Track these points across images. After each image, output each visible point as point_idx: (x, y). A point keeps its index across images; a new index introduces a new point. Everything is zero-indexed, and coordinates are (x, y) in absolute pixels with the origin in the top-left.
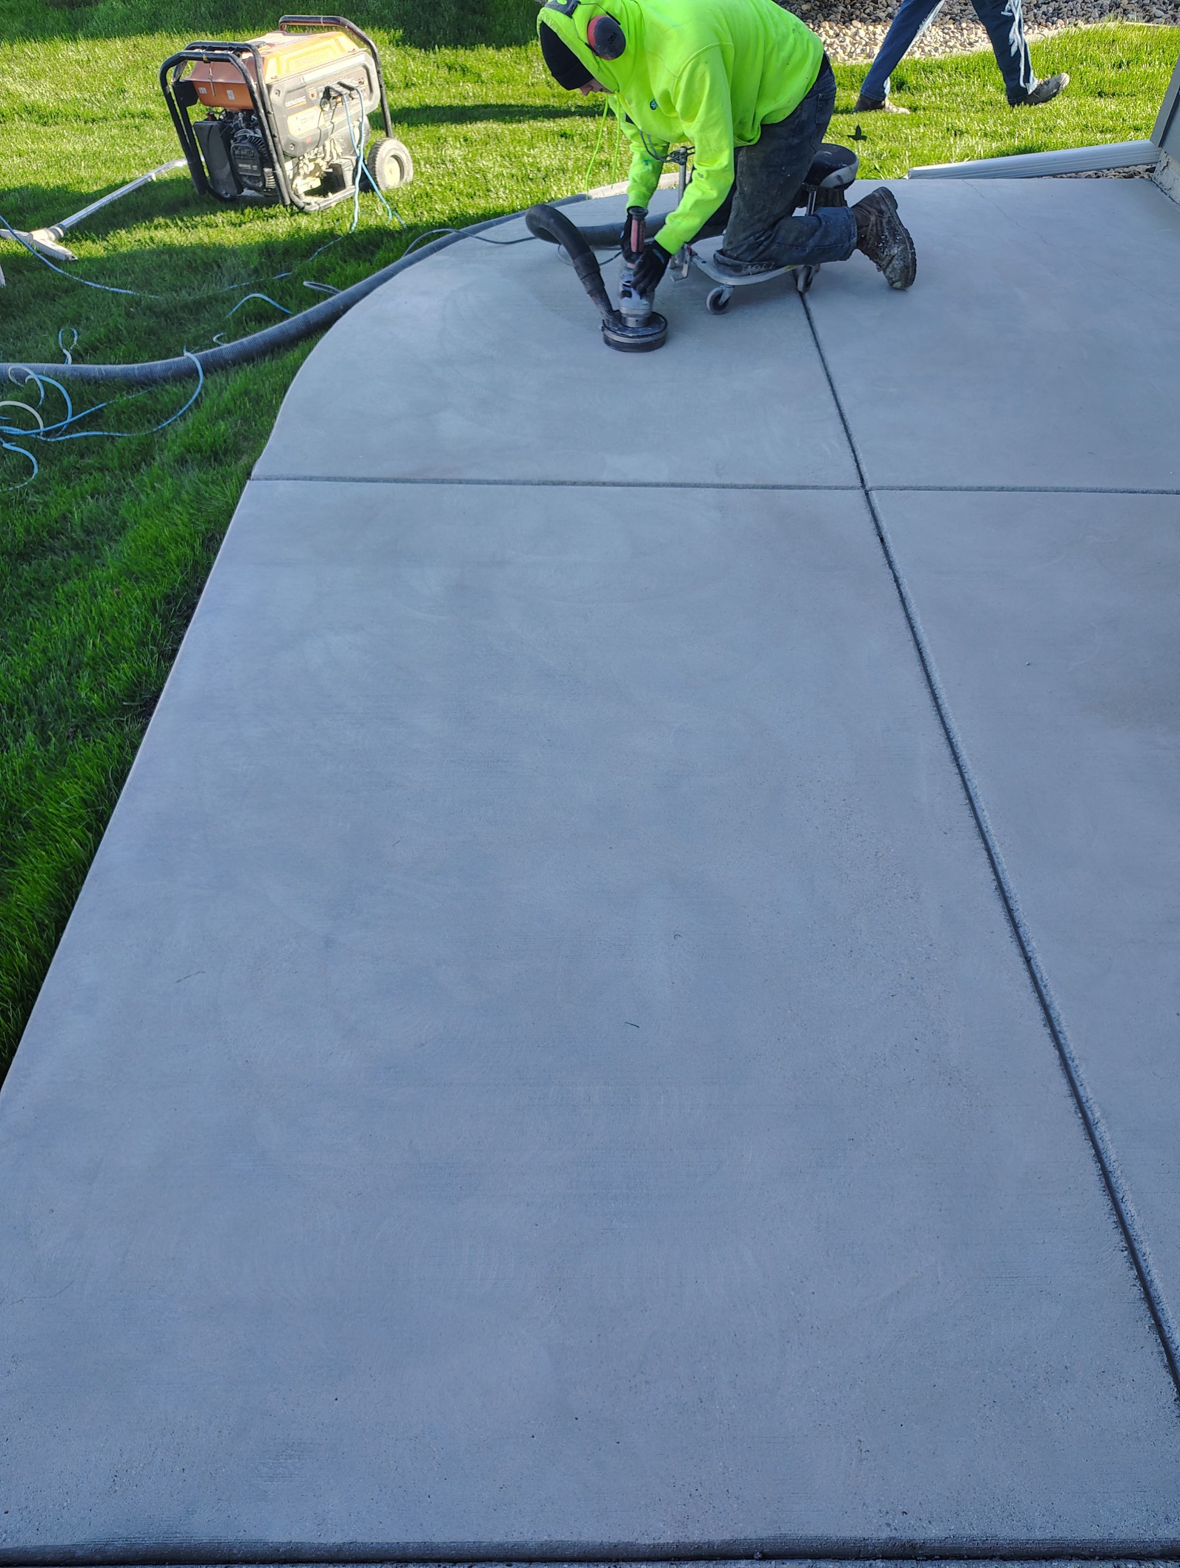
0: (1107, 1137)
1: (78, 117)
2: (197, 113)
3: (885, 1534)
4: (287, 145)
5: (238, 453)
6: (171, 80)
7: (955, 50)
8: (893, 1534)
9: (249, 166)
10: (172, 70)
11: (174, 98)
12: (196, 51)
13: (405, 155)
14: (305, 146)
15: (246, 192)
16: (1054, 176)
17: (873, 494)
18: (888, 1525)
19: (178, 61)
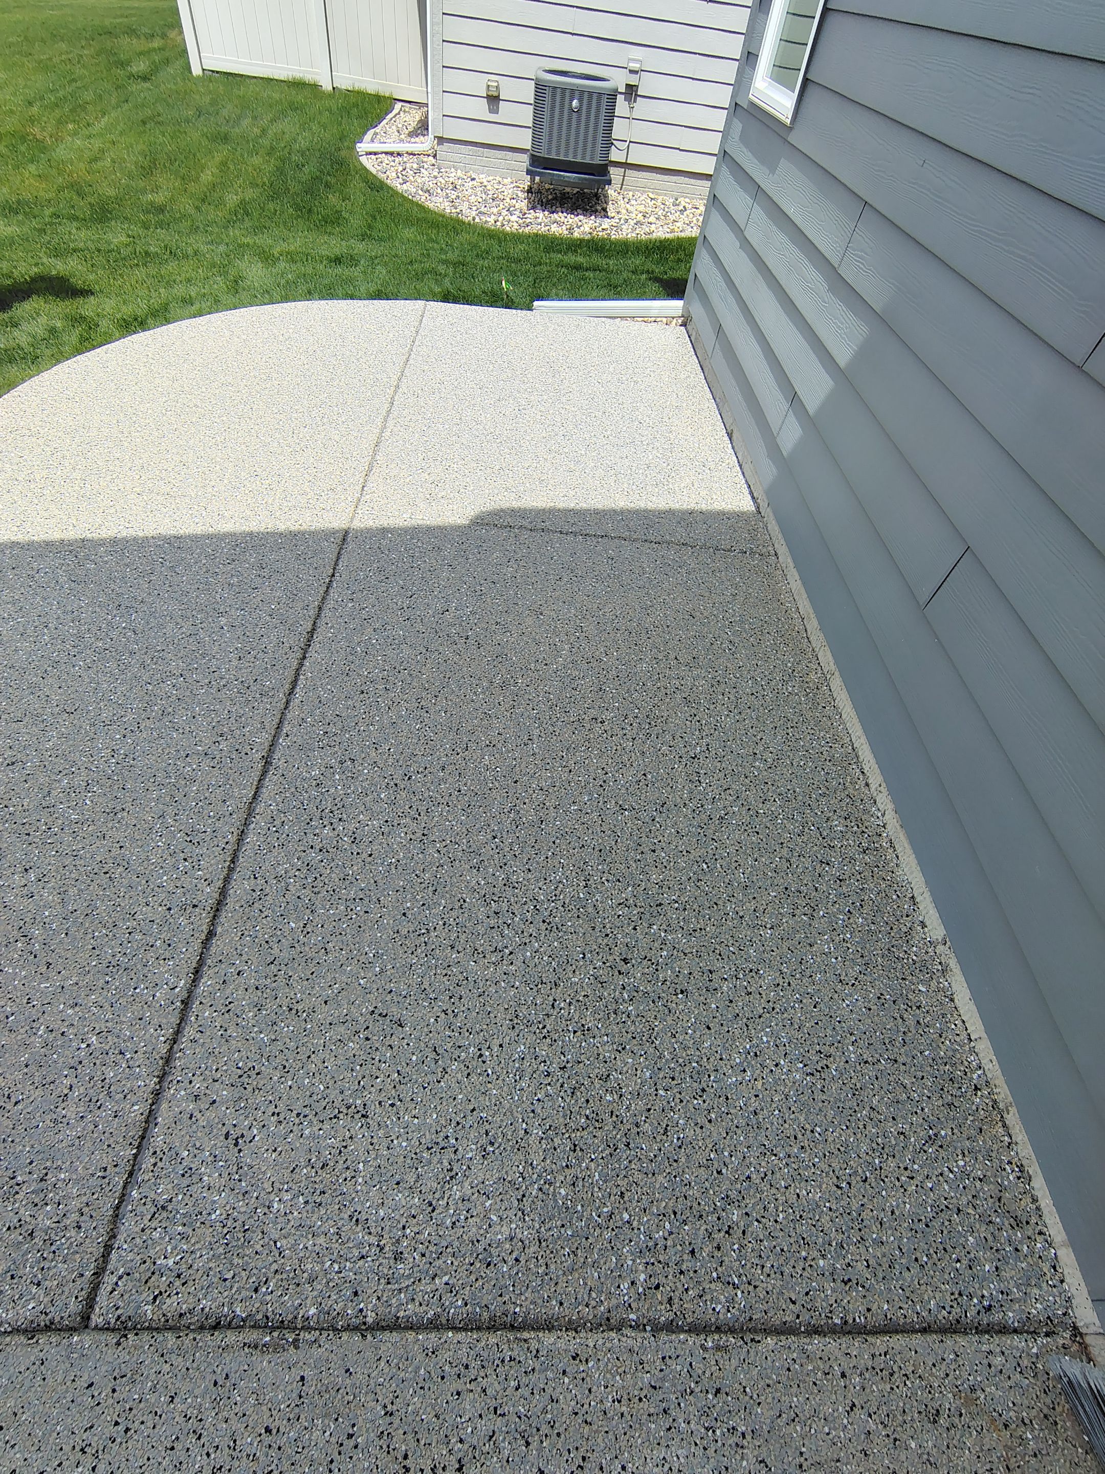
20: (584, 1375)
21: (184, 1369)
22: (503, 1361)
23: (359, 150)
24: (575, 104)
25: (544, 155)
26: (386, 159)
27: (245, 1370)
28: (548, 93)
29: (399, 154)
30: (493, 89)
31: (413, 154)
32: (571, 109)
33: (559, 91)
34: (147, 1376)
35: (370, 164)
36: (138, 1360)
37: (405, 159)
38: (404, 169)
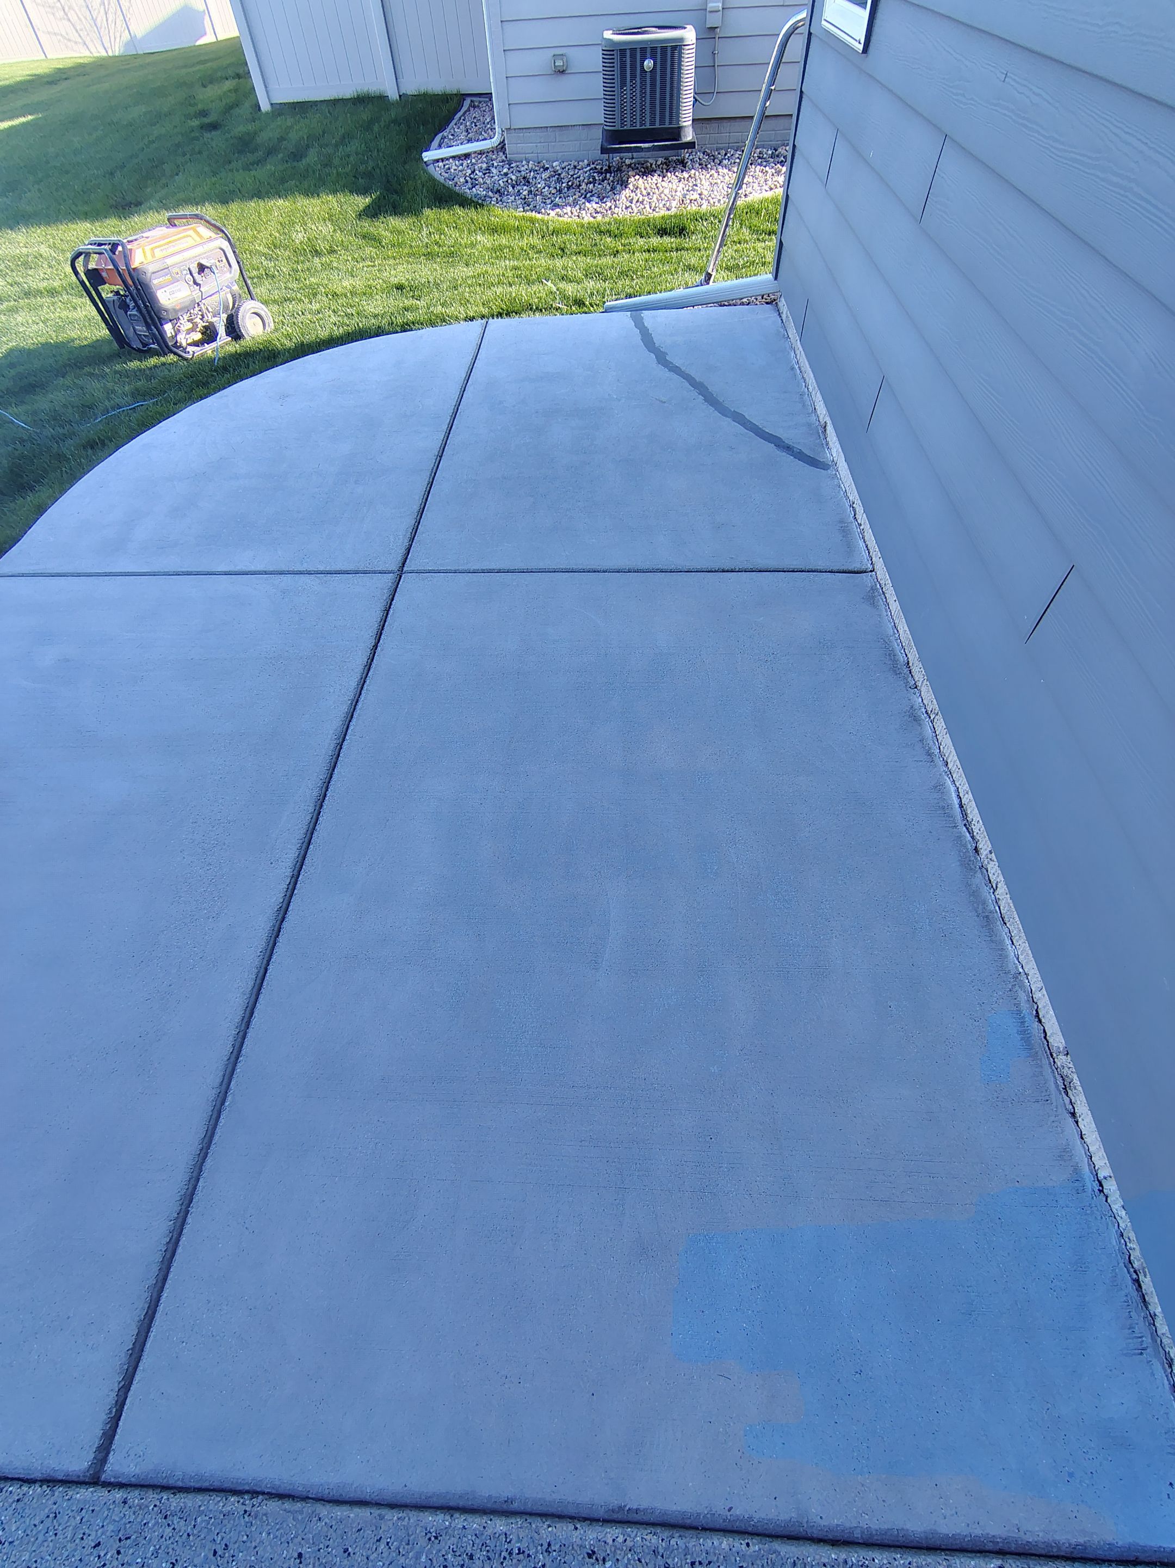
4: (159, 311)
9: (140, 328)
10: (80, 260)
11: (86, 282)
13: (266, 313)
14: (176, 311)
15: (148, 346)
17: (404, 579)
19: (85, 254)
23: (425, 160)
24: (648, 64)
25: (618, 127)
26: (453, 165)
27: (244, 1542)
28: (617, 57)
29: (467, 156)
30: (559, 63)
31: (481, 153)
32: (643, 70)
33: (628, 52)
34: (150, 1539)
35: (437, 172)
36: (142, 1521)
37: (473, 161)
38: (473, 172)
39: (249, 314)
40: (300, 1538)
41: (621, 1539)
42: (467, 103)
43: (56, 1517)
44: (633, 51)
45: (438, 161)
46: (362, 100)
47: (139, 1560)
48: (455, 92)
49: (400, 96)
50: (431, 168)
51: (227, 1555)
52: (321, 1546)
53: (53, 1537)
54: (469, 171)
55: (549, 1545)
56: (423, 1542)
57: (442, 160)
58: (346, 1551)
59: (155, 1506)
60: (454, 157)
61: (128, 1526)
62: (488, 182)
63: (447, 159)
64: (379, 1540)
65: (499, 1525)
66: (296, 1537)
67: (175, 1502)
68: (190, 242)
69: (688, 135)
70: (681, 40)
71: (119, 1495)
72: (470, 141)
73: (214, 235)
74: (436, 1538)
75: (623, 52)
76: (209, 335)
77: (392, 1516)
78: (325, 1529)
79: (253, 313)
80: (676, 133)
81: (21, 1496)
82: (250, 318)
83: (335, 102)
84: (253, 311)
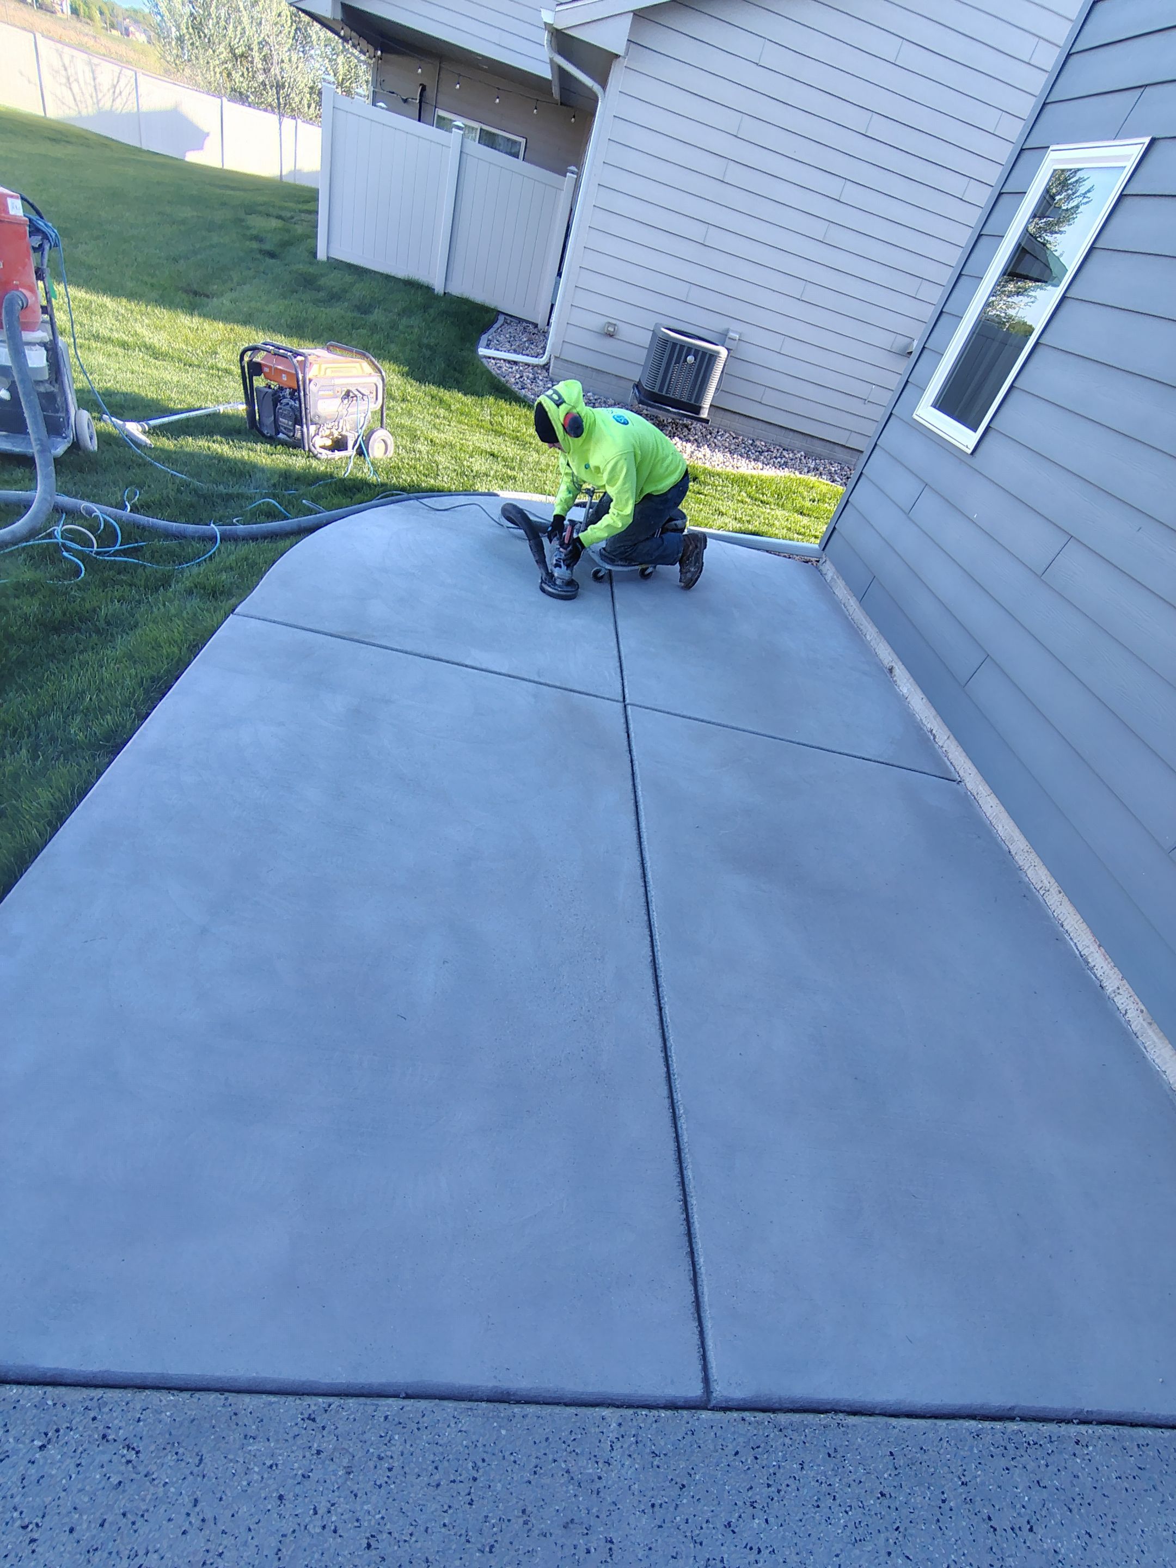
0: (684, 1127)
1: (180, 360)
2: (259, 382)
3: (491, 1384)
4: (314, 416)
5: (230, 595)
6: (246, 359)
7: (728, 468)
8: (497, 1384)
9: (286, 421)
10: (249, 353)
11: (246, 370)
12: (268, 347)
13: (390, 441)
14: (326, 419)
15: (281, 436)
16: (767, 551)
17: (629, 708)
18: (495, 1377)
19: (254, 349)
20: (1088, 1457)
21: (802, 1443)
22: (1029, 1444)
23: (480, 353)
24: (690, 359)
25: (656, 390)
26: (505, 367)
27: (847, 1446)
28: (669, 346)
29: (515, 363)
30: (611, 329)
31: (528, 365)
32: (685, 360)
33: (678, 347)
34: (776, 1448)
35: (491, 365)
36: (764, 1434)
37: (521, 368)
38: (521, 377)
39: (379, 439)
40: (885, 1442)
41: (1090, 1431)
42: (501, 318)
43: (693, 1434)
44: (682, 347)
45: (490, 358)
46: (411, 285)
47: (774, 1463)
48: (493, 307)
49: (445, 293)
50: (484, 360)
51: (838, 1456)
52: (903, 1446)
53: (698, 1449)
54: (518, 376)
55: (1050, 1437)
56: (970, 1439)
57: (494, 359)
58: (922, 1449)
59: (769, 1422)
60: (505, 360)
61: (755, 1438)
62: (536, 390)
63: (500, 359)
64: (941, 1439)
65: (1013, 1426)
66: (883, 1440)
67: (783, 1418)
68: (355, 372)
69: (704, 414)
70: (718, 353)
71: (735, 1415)
72: (515, 351)
73: (373, 373)
74: (978, 1436)
75: (674, 345)
76: (339, 445)
77: (942, 1423)
78: (901, 1434)
79: (383, 440)
80: (698, 410)
81: (656, 1418)
82: (379, 442)
83: (388, 278)
84: (383, 438)
